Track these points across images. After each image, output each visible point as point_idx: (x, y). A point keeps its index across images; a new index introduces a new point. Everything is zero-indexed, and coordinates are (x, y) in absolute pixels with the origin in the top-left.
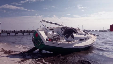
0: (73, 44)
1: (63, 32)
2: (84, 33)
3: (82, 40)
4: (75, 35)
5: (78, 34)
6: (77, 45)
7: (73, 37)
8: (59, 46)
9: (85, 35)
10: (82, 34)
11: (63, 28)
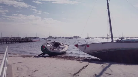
0: (60, 51)
1: (53, 44)
2: (63, 45)
3: (63, 48)
4: (60, 46)
5: (61, 45)
6: (61, 51)
7: (59, 47)
8: (55, 52)
9: (64, 46)
10: (62, 46)
11: (53, 42)
